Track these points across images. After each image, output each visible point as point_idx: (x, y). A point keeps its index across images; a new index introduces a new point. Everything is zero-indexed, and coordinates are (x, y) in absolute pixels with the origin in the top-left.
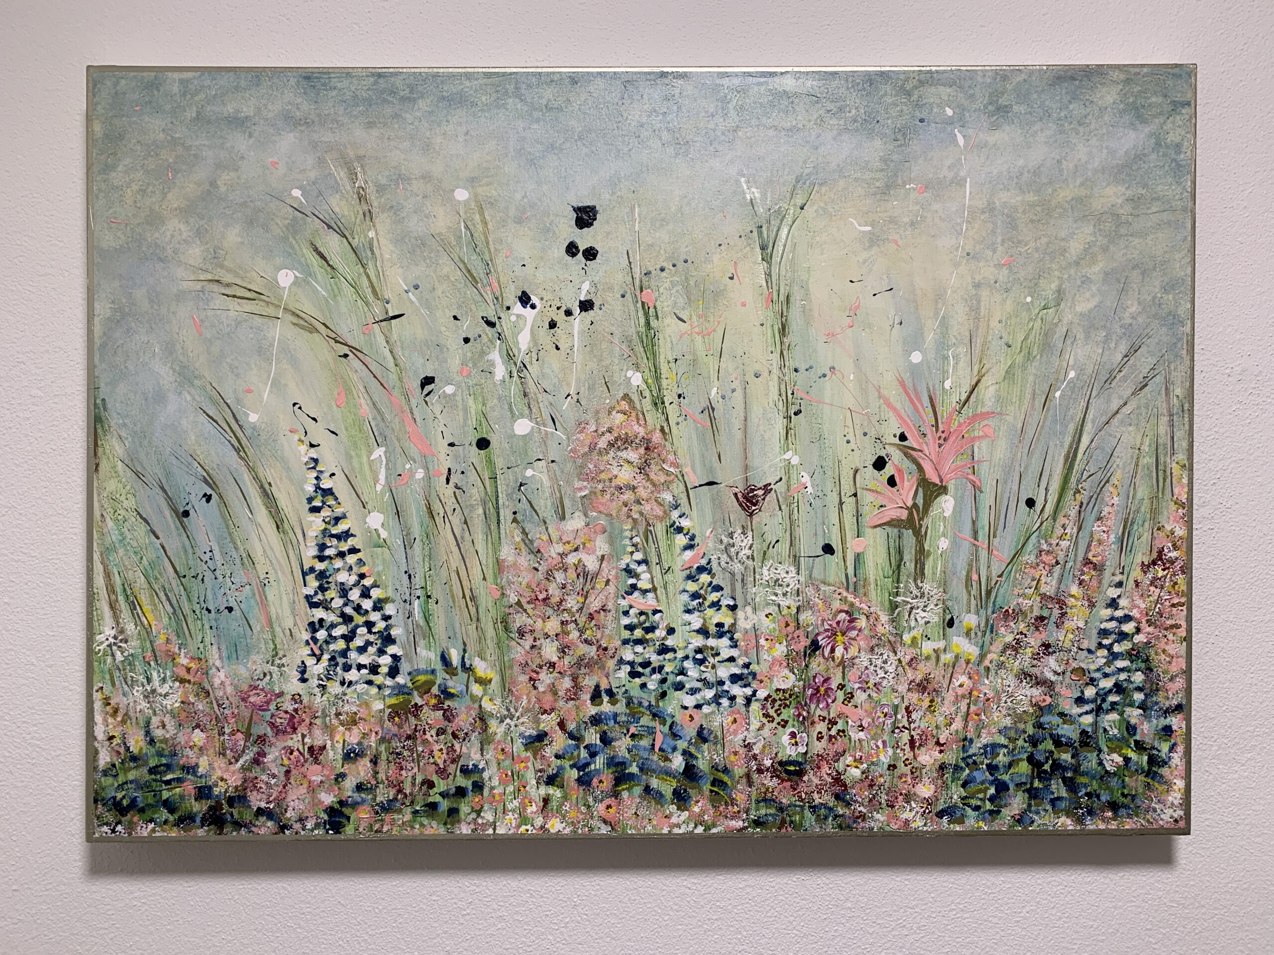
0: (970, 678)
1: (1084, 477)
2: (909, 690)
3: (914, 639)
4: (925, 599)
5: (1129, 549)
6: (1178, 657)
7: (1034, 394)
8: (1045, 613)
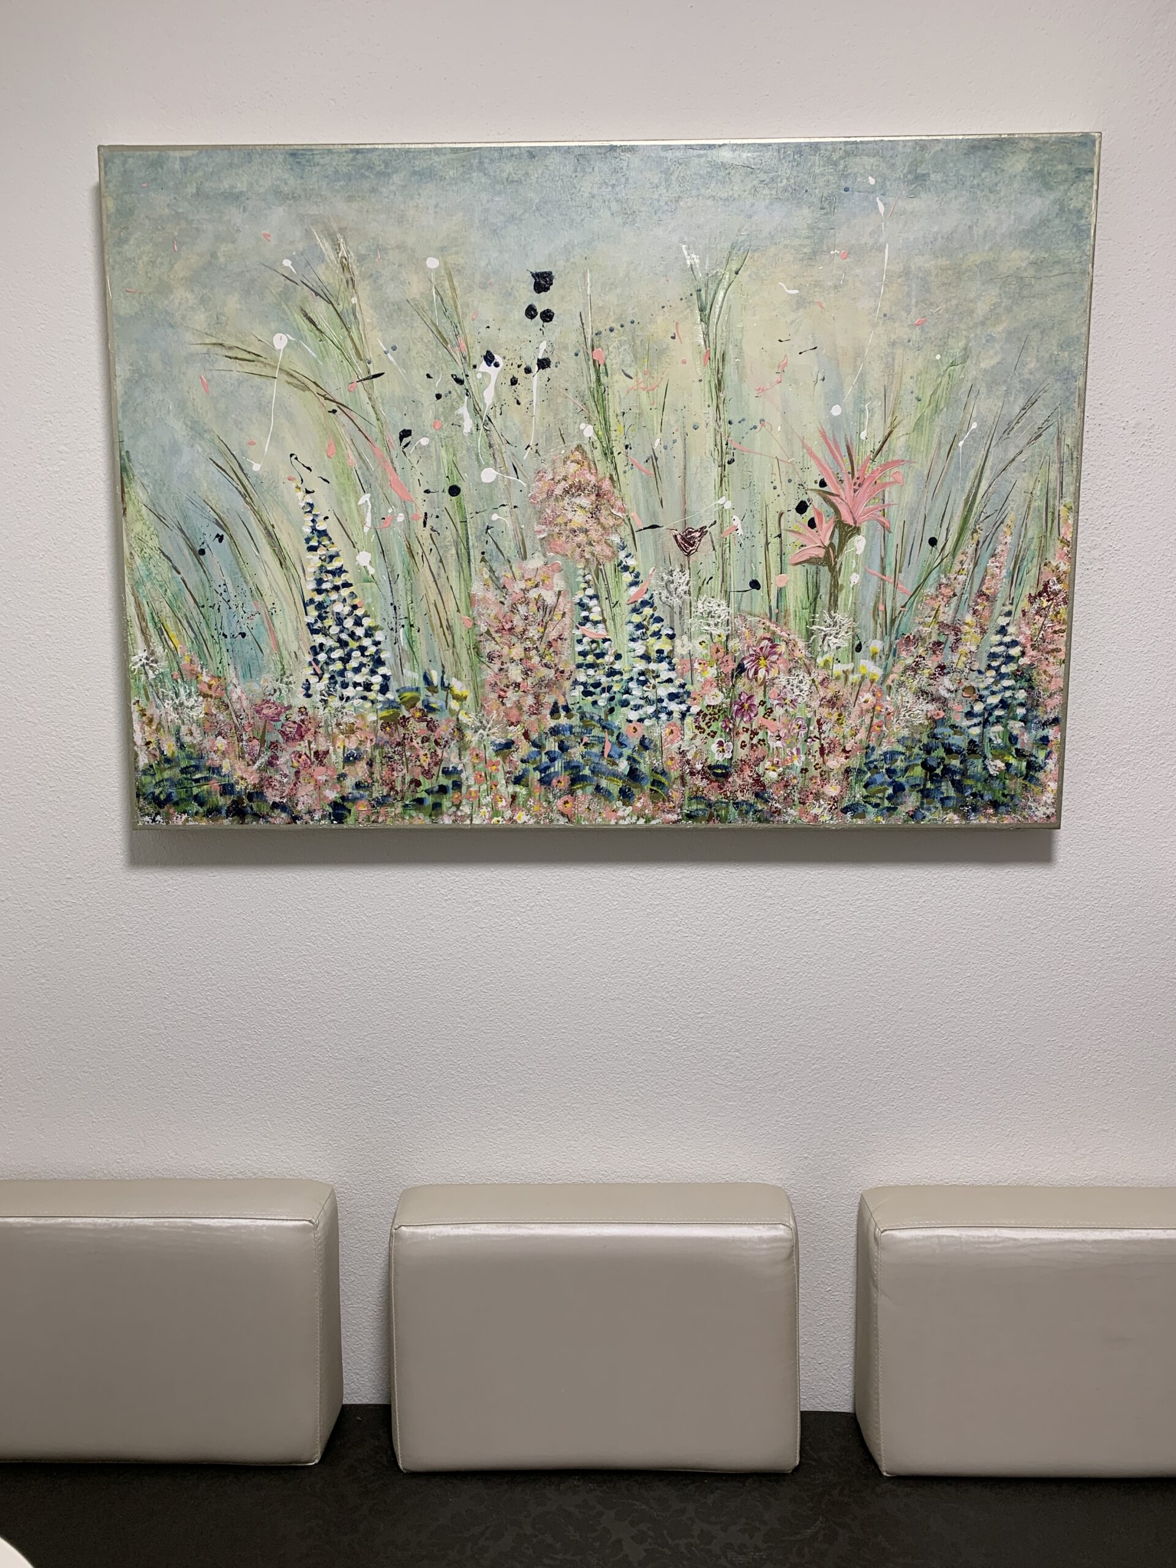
0: (874, 695)
1: (981, 519)
2: (821, 705)
3: (826, 662)
4: (838, 627)
5: (1018, 582)
6: (1057, 677)
7: (940, 443)
8: (942, 639)
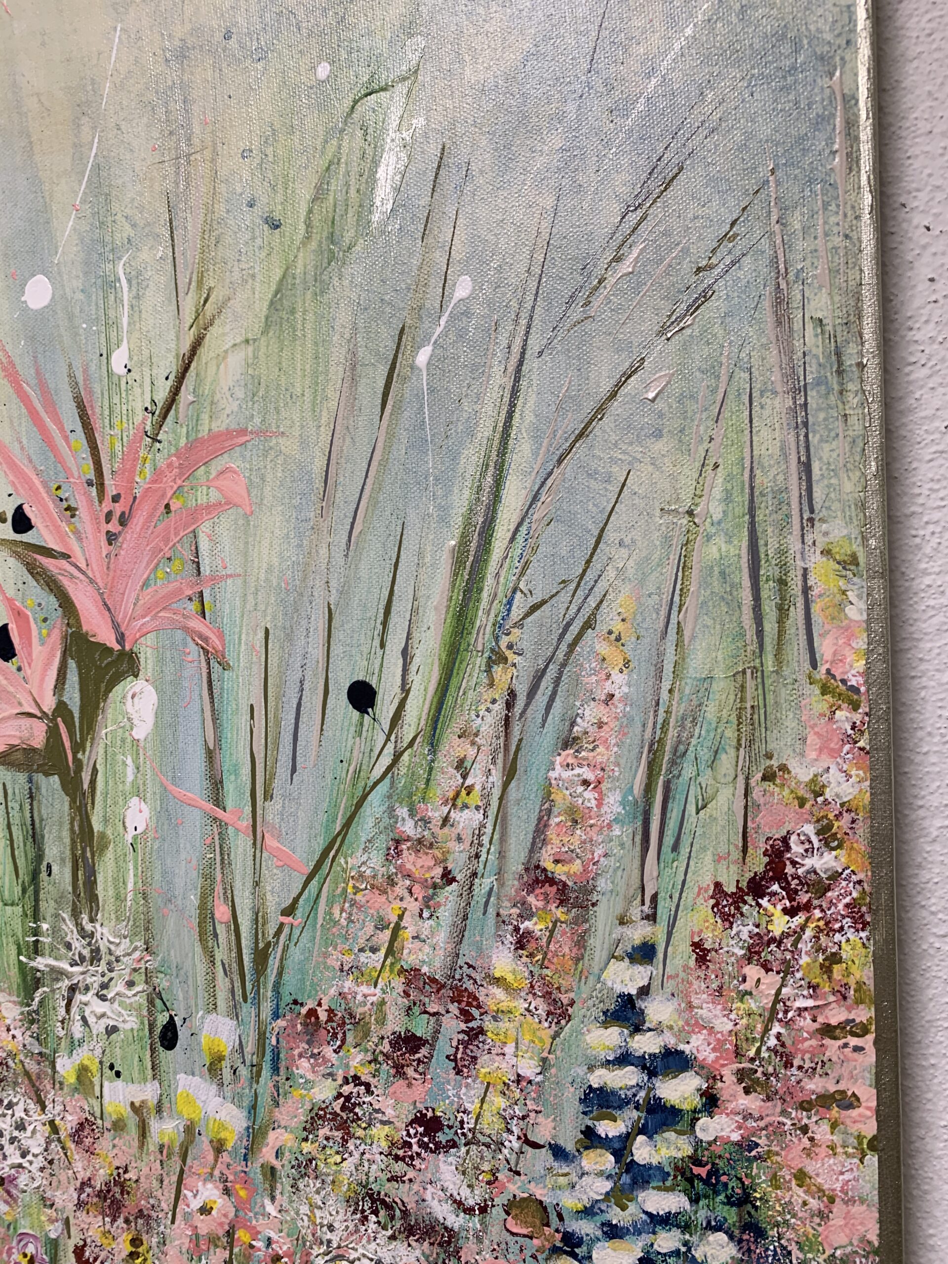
0: (227, 1191)
1: (516, 613)
2: (80, 1205)
3: (83, 1071)
8: (421, 1028)
